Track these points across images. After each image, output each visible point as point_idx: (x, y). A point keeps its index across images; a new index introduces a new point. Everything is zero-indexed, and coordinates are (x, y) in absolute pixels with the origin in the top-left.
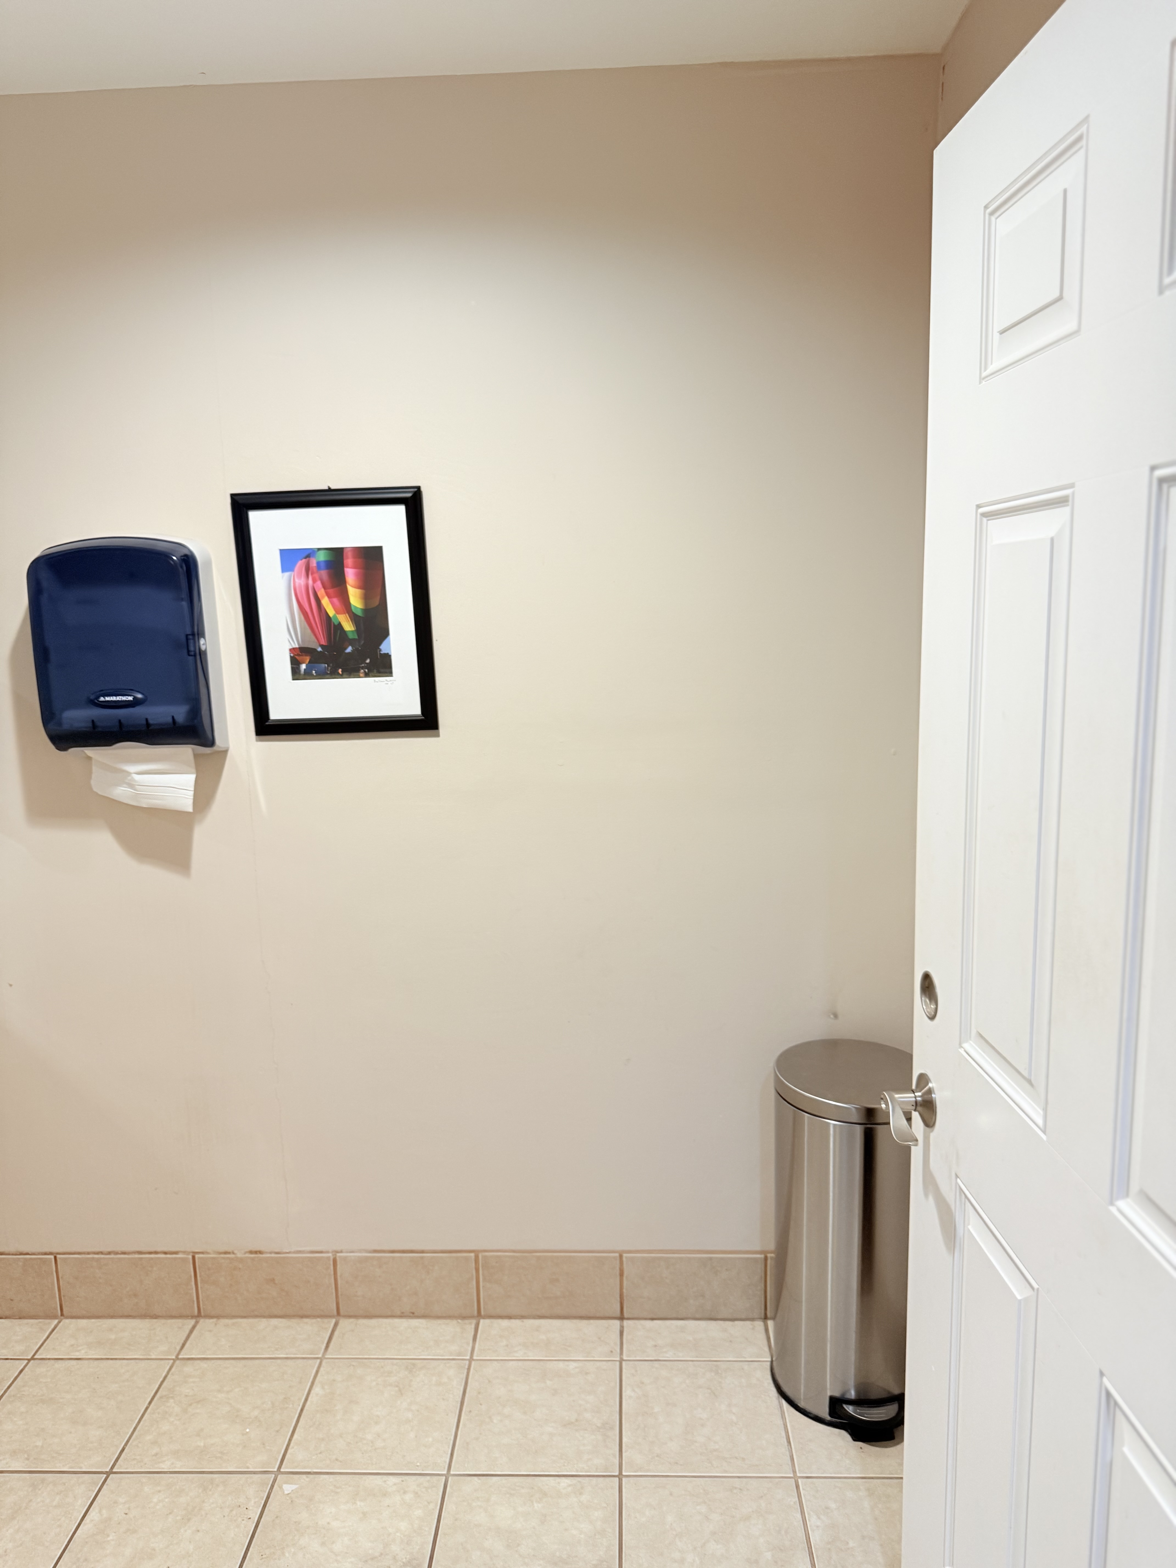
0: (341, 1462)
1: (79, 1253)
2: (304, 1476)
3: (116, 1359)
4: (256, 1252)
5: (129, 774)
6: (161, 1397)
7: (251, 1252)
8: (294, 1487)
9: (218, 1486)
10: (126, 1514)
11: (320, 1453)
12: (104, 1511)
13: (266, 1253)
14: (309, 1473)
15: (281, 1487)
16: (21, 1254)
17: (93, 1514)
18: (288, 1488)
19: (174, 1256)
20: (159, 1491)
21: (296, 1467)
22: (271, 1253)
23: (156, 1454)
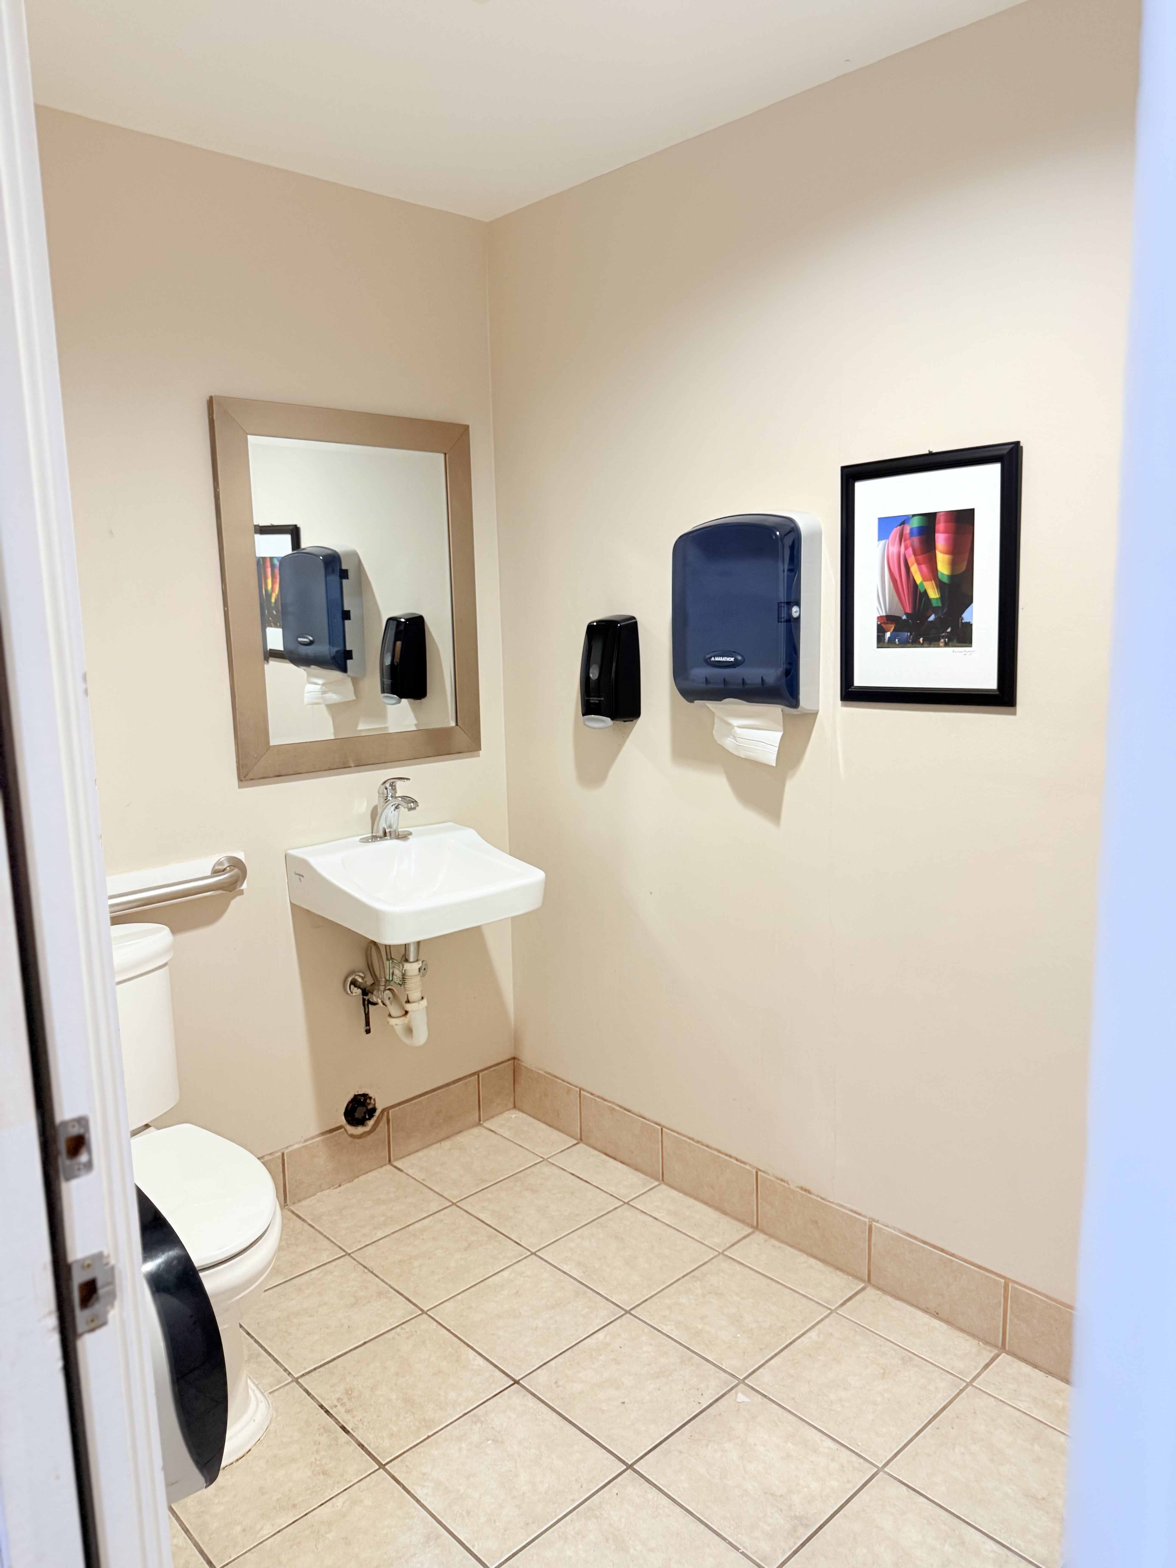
0: (795, 1402)
1: (678, 1133)
2: (760, 1396)
3: (680, 1232)
4: (805, 1190)
5: (733, 727)
6: (694, 1277)
7: (802, 1188)
8: (747, 1400)
9: (692, 1365)
10: (620, 1347)
11: (783, 1386)
12: (608, 1337)
13: (814, 1194)
14: (765, 1396)
15: (736, 1394)
16: (641, 1117)
17: (600, 1335)
18: (741, 1397)
19: (743, 1165)
20: (651, 1345)
21: (758, 1385)
22: (818, 1196)
23: (665, 1317)
